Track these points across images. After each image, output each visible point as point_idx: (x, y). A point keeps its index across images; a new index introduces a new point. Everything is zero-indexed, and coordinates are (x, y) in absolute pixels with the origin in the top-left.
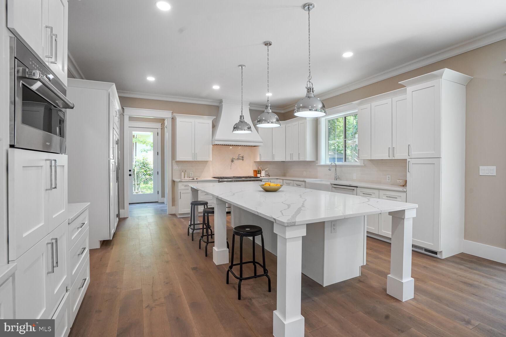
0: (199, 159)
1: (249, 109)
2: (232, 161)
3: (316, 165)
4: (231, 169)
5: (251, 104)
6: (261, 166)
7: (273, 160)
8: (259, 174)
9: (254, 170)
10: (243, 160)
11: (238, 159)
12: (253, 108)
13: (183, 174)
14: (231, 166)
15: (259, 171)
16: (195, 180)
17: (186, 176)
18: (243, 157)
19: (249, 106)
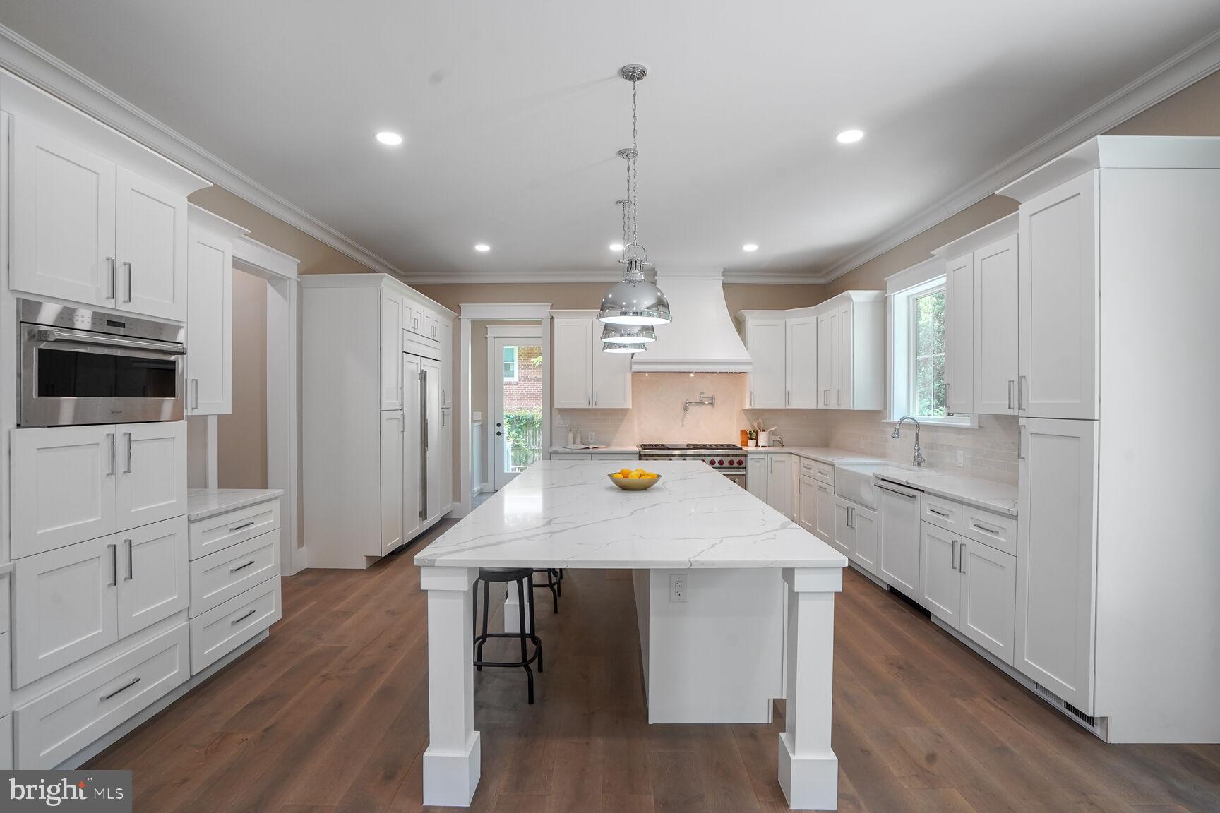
0: (602, 404)
1: (723, 284)
2: (686, 409)
3: (883, 421)
4: (683, 426)
5: (725, 272)
6: (760, 420)
7: (787, 407)
8: (752, 439)
9: (742, 431)
10: (712, 404)
11: (701, 403)
12: (731, 280)
13: (571, 435)
14: (683, 420)
15: (751, 434)
16: (591, 450)
17: (578, 440)
18: (712, 399)
19: (722, 278)
